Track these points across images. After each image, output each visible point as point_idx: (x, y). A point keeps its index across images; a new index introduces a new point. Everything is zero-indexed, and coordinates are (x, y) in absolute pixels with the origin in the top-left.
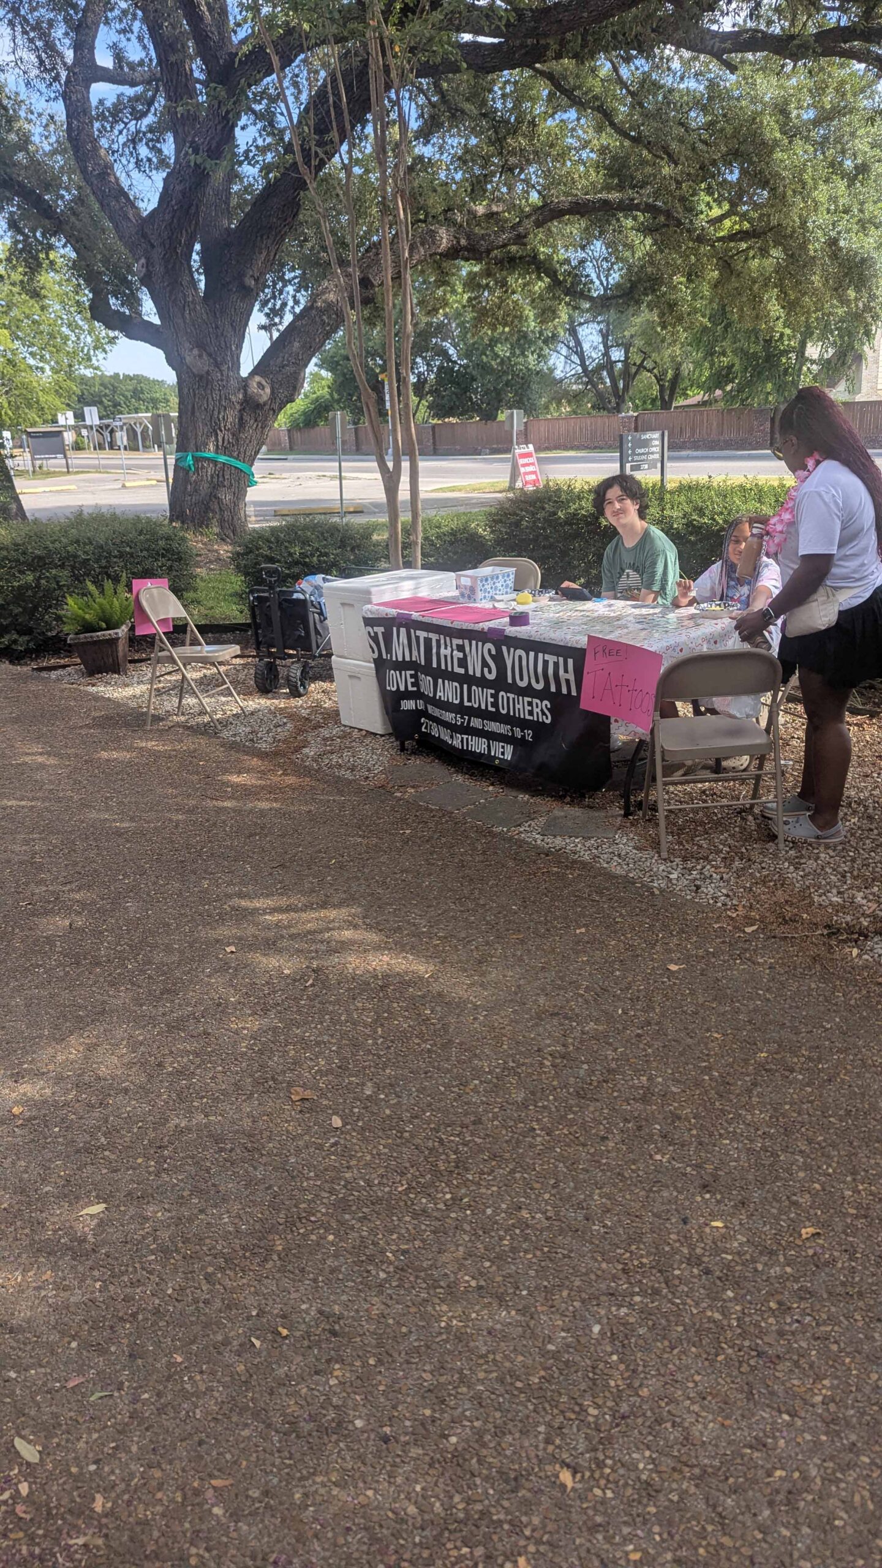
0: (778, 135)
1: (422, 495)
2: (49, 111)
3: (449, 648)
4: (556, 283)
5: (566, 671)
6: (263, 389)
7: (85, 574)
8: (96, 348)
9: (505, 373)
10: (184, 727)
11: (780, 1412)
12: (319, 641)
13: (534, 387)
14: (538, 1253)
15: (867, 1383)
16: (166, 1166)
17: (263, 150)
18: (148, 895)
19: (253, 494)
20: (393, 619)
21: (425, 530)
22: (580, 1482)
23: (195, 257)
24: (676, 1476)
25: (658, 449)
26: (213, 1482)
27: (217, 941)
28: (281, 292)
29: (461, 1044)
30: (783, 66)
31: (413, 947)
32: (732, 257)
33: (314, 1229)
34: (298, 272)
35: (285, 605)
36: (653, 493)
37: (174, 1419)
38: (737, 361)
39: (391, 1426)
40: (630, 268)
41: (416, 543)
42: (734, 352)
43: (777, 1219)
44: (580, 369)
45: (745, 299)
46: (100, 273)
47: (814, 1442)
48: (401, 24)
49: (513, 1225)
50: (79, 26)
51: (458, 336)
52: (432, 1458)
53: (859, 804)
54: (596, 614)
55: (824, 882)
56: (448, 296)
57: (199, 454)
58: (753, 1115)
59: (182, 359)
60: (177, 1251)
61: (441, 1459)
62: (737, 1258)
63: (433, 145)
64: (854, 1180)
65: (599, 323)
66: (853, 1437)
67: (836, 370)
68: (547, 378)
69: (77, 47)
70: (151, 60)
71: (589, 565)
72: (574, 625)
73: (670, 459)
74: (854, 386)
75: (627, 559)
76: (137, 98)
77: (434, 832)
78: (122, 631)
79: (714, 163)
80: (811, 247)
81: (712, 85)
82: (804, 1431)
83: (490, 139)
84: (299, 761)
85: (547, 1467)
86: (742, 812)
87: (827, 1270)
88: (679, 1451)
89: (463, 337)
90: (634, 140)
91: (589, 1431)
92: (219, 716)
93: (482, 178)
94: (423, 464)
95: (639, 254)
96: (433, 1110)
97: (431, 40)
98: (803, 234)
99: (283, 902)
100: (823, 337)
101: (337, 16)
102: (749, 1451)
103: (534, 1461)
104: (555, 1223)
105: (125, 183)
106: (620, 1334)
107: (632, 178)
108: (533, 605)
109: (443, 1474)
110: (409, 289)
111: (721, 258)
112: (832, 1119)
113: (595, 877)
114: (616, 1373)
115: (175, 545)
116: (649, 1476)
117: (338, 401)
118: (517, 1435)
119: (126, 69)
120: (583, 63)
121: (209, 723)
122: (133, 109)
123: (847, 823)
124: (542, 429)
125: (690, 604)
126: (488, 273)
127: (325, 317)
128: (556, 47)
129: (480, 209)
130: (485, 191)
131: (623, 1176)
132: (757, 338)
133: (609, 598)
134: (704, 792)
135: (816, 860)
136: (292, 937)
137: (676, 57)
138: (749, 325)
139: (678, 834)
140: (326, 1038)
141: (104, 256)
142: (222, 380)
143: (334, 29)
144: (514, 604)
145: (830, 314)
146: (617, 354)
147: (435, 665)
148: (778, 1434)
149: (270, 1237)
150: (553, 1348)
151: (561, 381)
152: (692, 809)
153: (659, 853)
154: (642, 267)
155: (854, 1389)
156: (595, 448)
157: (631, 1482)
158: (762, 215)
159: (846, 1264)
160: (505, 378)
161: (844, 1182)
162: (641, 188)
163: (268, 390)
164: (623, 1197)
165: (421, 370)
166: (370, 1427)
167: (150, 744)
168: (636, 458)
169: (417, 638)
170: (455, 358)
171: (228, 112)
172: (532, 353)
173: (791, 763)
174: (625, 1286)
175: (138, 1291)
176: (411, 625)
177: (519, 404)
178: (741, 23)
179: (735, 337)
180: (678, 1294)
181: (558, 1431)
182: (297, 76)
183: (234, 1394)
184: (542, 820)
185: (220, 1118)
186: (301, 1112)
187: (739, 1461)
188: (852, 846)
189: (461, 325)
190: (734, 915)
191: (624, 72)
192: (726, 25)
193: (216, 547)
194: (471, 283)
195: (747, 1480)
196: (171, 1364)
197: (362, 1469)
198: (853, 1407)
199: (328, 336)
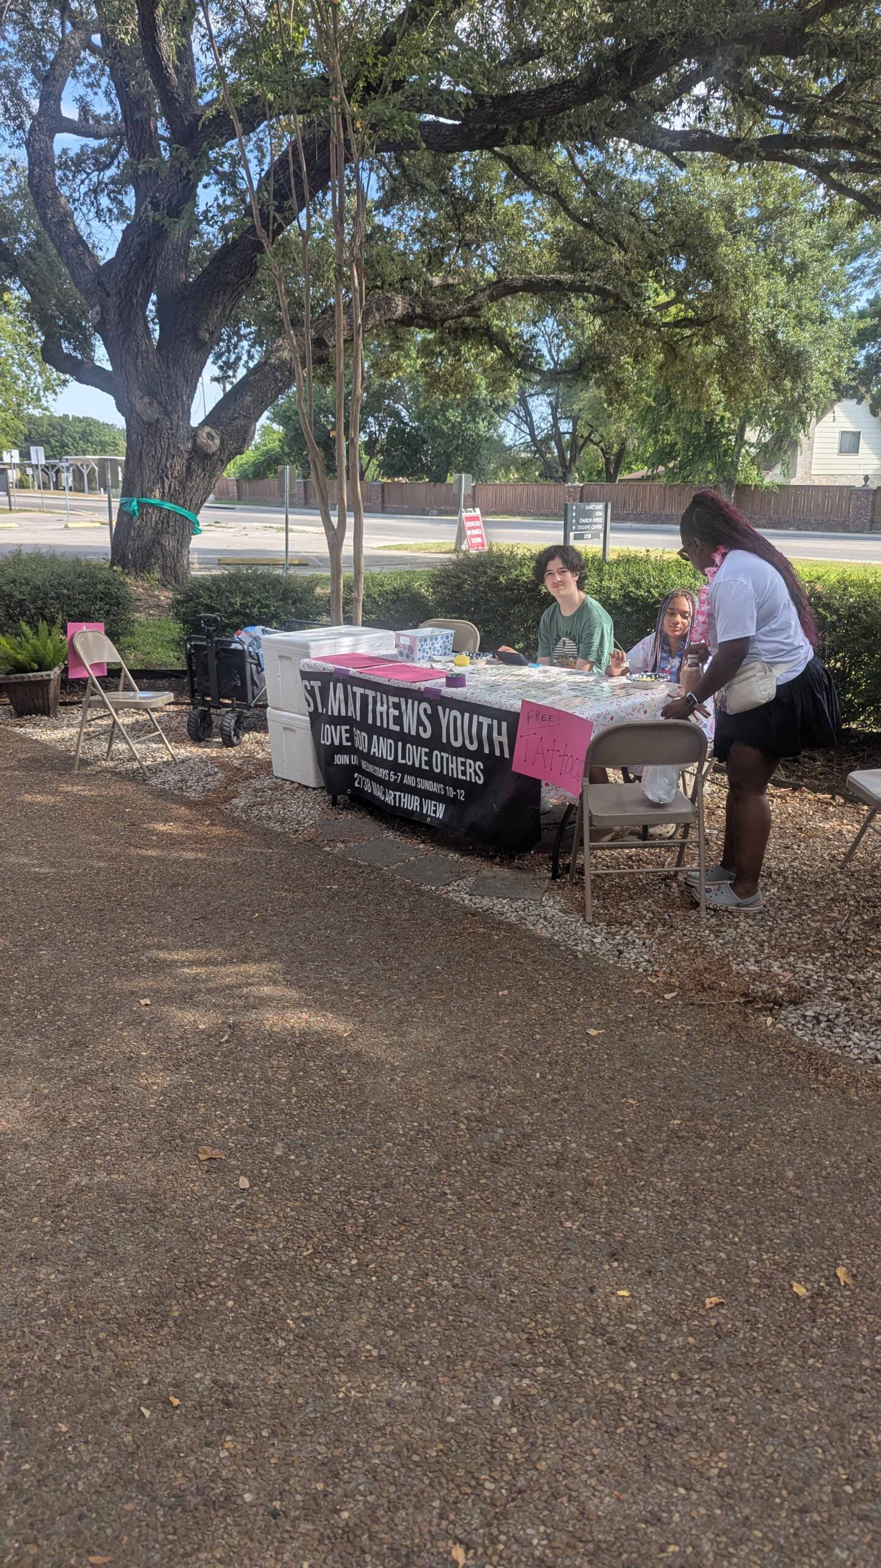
0: (723, 230)
1: (365, 552)
2: (12, 156)
3: (385, 705)
4: (508, 355)
5: (500, 733)
6: (213, 440)
7: (20, 614)
8: (46, 389)
9: (456, 437)
10: (112, 772)
11: (676, 1485)
12: (256, 692)
13: (484, 452)
14: (443, 1322)
15: (763, 1456)
16: (62, 1226)
17: (224, 209)
18: (63, 943)
19: (196, 542)
20: (331, 674)
21: (367, 588)
22: (472, 1558)
23: (151, 307)
24: (570, 1552)
25: (601, 520)
26: (92, 1559)
27: (133, 993)
28: (236, 346)
29: (376, 1105)
30: (729, 167)
31: (333, 1006)
32: (676, 342)
33: (213, 1294)
34: (253, 328)
35: (222, 654)
36: (593, 564)
37: (55, 1491)
38: (679, 440)
39: (281, 1500)
40: (579, 345)
41: (358, 600)
42: (677, 431)
43: (682, 1288)
44: (529, 438)
45: (688, 382)
46: (53, 317)
47: (709, 1516)
48: (363, 102)
49: (419, 1292)
50: (47, 77)
51: (411, 399)
52: (322, 1534)
53: (779, 875)
54: (531, 679)
55: (742, 951)
56: (402, 360)
57: (144, 500)
58: (664, 1182)
59: (132, 405)
60: (69, 1316)
61: (331, 1535)
62: (641, 1328)
63: (393, 216)
64: (759, 1249)
65: (548, 395)
66: (747, 1511)
67: (773, 454)
68: (497, 446)
69: (44, 98)
70: (116, 115)
71: (529, 630)
72: (509, 689)
73: (613, 529)
74: (789, 470)
75: (563, 627)
76: (100, 150)
77: (362, 888)
78: (55, 673)
79: (662, 253)
80: (750, 337)
81: (662, 179)
82: (699, 1505)
83: (448, 215)
84: (228, 812)
85: (440, 1543)
86: (667, 878)
87: (729, 1340)
88: (574, 1526)
89: (416, 401)
90: (585, 225)
91: (484, 1506)
92: (148, 763)
93: (439, 251)
94: (367, 521)
95: (588, 333)
96: (343, 1172)
97: (392, 118)
98: (744, 325)
99: (203, 954)
100: (761, 422)
101: (300, 89)
102: (643, 1526)
103: (427, 1537)
104: (462, 1290)
105: (84, 230)
106: (521, 1405)
107: (584, 261)
108: (470, 667)
109: (332, 1550)
110: (362, 353)
111: (666, 342)
112: (740, 1188)
113: (520, 939)
114: (514, 1446)
115: (114, 590)
116: (543, 1551)
117: (289, 455)
118: (411, 1510)
119: (91, 122)
120: (540, 149)
121: (138, 769)
122: (97, 160)
123: (766, 893)
124: (490, 495)
125: (623, 673)
126: (442, 342)
127: (278, 374)
128: (515, 133)
129: (437, 281)
130: (442, 263)
131: (532, 1242)
132: (700, 420)
133: (544, 664)
134: (630, 858)
135: (736, 929)
136: (210, 991)
137: (629, 150)
138: (690, 407)
139: (604, 899)
140: (238, 1096)
141: (59, 300)
142: (171, 429)
143: (298, 102)
144: (451, 665)
145: (768, 401)
146: (565, 426)
147: (370, 721)
148: (673, 1508)
149: (168, 1302)
150: (453, 1420)
151: (510, 448)
152: (619, 874)
153: (584, 916)
154: (591, 345)
155: (749, 1461)
156: (542, 515)
157: (524, 1559)
158: (705, 305)
159: (748, 1335)
160: (455, 443)
161: (749, 1251)
162: (592, 271)
163: (217, 441)
164: (532, 1264)
165: (373, 429)
166: (259, 1501)
167: (75, 789)
168: (580, 527)
169: (354, 694)
170: (407, 420)
171: (188, 173)
172: (483, 420)
173: (716, 832)
174: (528, 1357)
175: (25, 1356)
176: (348, 681)
177: (468, 468)
178: (692, 123)
179: (678, 417)
180: (581, 1365)
181: (453, 1506)
182: (262, 140)
183: (120, 1465)
184: (471, 880)
185: (122, 1177)
186: (207, 1171)
187: (633, 1536)
188: (770, 916)
189: (414, 388)
190: (655, 981)
191: (580, 160)
192: (677, 124)
193: (157, 592)
194: (426, 350)
195: (640, 1555)
196: (54, 1434)
197: (249, 1544)
198: (748, 1480)
199: (281, 391)
